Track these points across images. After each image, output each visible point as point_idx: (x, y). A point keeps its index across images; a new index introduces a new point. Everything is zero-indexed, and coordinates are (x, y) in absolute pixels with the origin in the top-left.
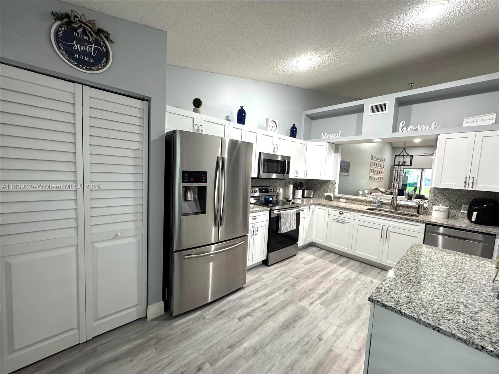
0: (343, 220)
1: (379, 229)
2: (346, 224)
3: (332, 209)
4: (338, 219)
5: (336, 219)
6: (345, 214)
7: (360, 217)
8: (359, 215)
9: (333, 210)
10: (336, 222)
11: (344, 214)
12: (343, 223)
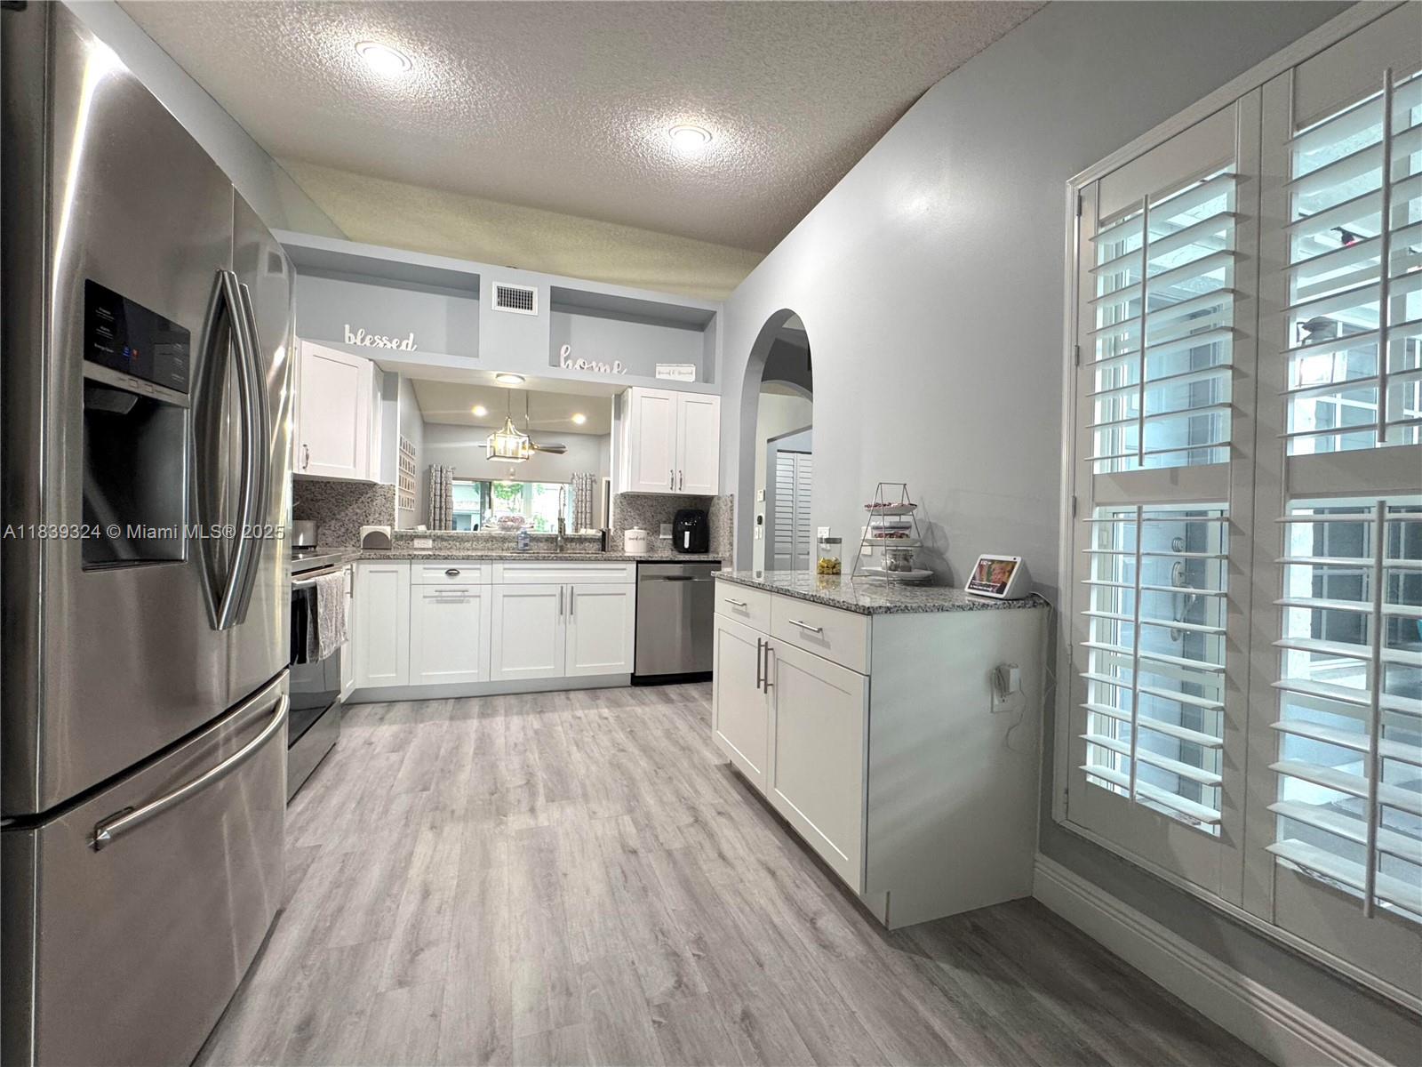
0: (459, 594)
1: (555, 595)
2: (468, 602)
3: (422, 566)
4: (444, 594)
5: (437, 594)
6: (463, 574)
7: (509, 575)
8: (505, 569)
9: (425, 569)
10: (438, 602)
11: (460, 575)
12: (461, 602)
